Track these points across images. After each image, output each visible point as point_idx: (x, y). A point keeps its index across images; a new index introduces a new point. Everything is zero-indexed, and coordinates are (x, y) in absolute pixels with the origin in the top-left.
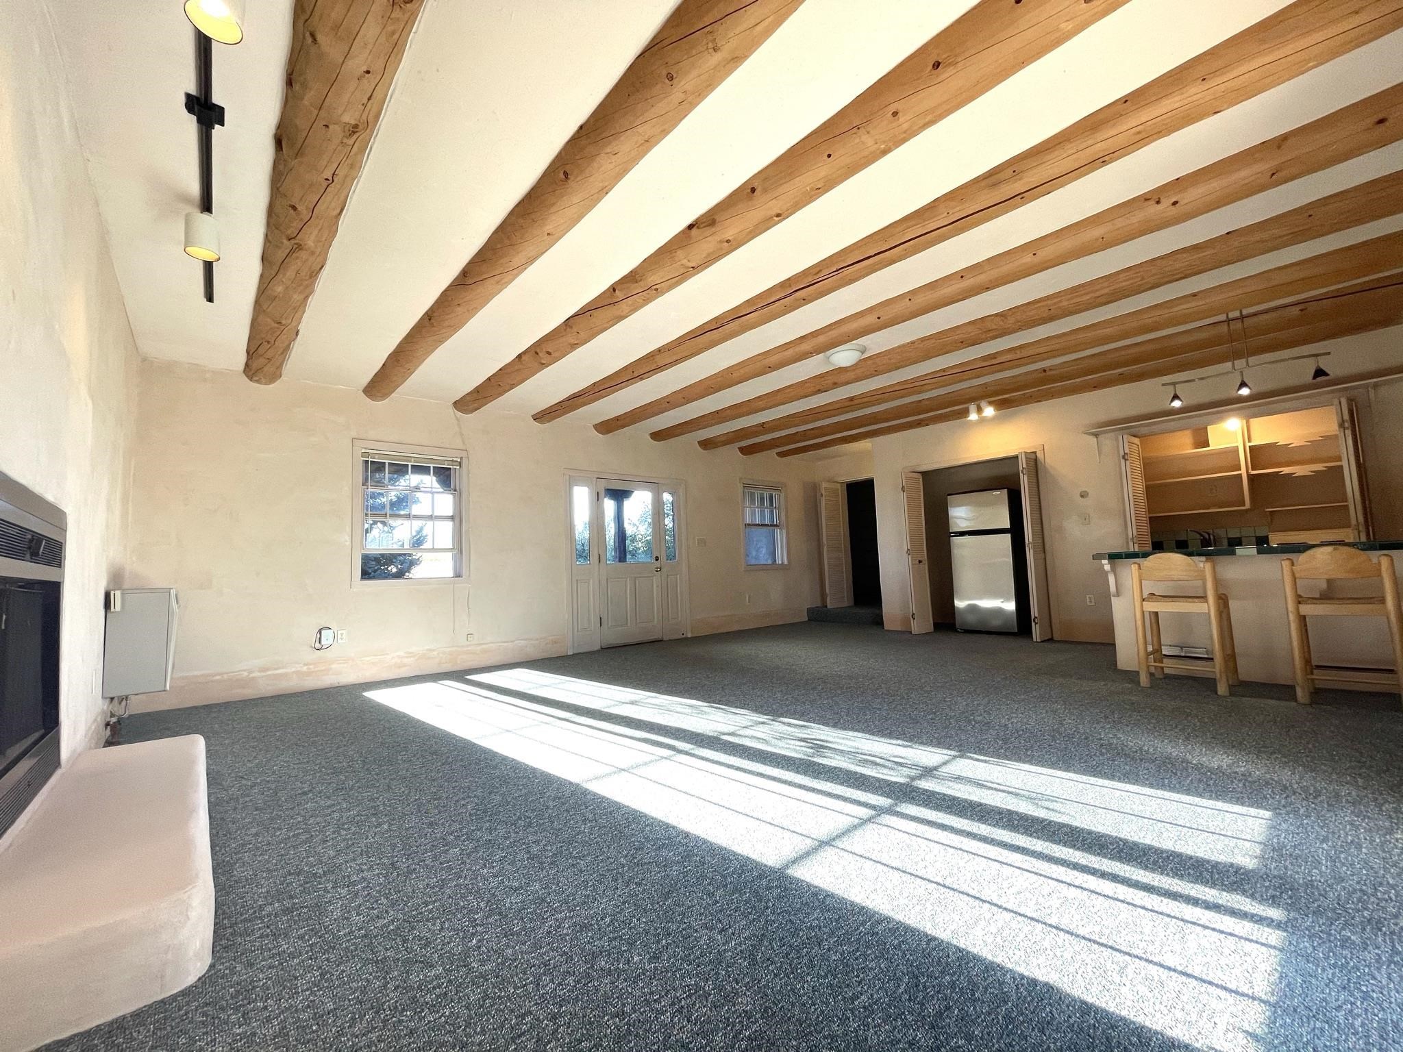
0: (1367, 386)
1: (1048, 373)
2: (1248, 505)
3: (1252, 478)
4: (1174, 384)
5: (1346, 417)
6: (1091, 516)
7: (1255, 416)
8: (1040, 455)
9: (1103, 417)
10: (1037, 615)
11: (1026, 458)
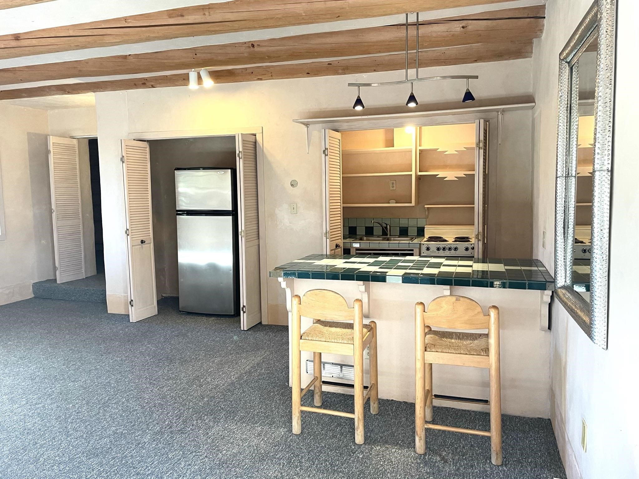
0: (497, 111)
1: (256, 49)
2: (413, 204)
3: (419, 179)
4: (359, 85)
5: (482, 138)
6: (299, 205)
7: (425, 125)
8: (259, 138)
9: (313, 106)
10: (245, 304)
11: (243, 140)
